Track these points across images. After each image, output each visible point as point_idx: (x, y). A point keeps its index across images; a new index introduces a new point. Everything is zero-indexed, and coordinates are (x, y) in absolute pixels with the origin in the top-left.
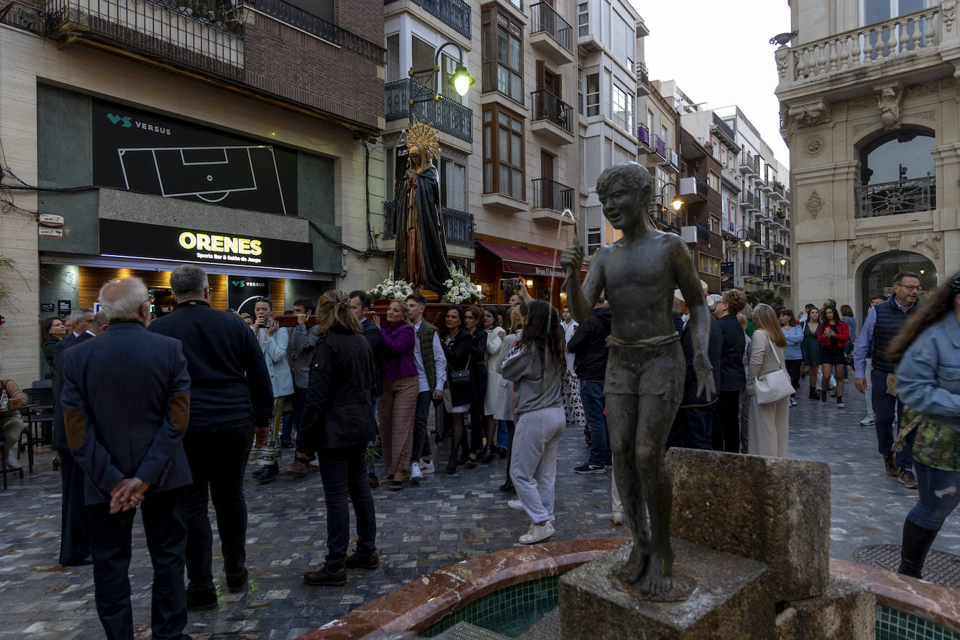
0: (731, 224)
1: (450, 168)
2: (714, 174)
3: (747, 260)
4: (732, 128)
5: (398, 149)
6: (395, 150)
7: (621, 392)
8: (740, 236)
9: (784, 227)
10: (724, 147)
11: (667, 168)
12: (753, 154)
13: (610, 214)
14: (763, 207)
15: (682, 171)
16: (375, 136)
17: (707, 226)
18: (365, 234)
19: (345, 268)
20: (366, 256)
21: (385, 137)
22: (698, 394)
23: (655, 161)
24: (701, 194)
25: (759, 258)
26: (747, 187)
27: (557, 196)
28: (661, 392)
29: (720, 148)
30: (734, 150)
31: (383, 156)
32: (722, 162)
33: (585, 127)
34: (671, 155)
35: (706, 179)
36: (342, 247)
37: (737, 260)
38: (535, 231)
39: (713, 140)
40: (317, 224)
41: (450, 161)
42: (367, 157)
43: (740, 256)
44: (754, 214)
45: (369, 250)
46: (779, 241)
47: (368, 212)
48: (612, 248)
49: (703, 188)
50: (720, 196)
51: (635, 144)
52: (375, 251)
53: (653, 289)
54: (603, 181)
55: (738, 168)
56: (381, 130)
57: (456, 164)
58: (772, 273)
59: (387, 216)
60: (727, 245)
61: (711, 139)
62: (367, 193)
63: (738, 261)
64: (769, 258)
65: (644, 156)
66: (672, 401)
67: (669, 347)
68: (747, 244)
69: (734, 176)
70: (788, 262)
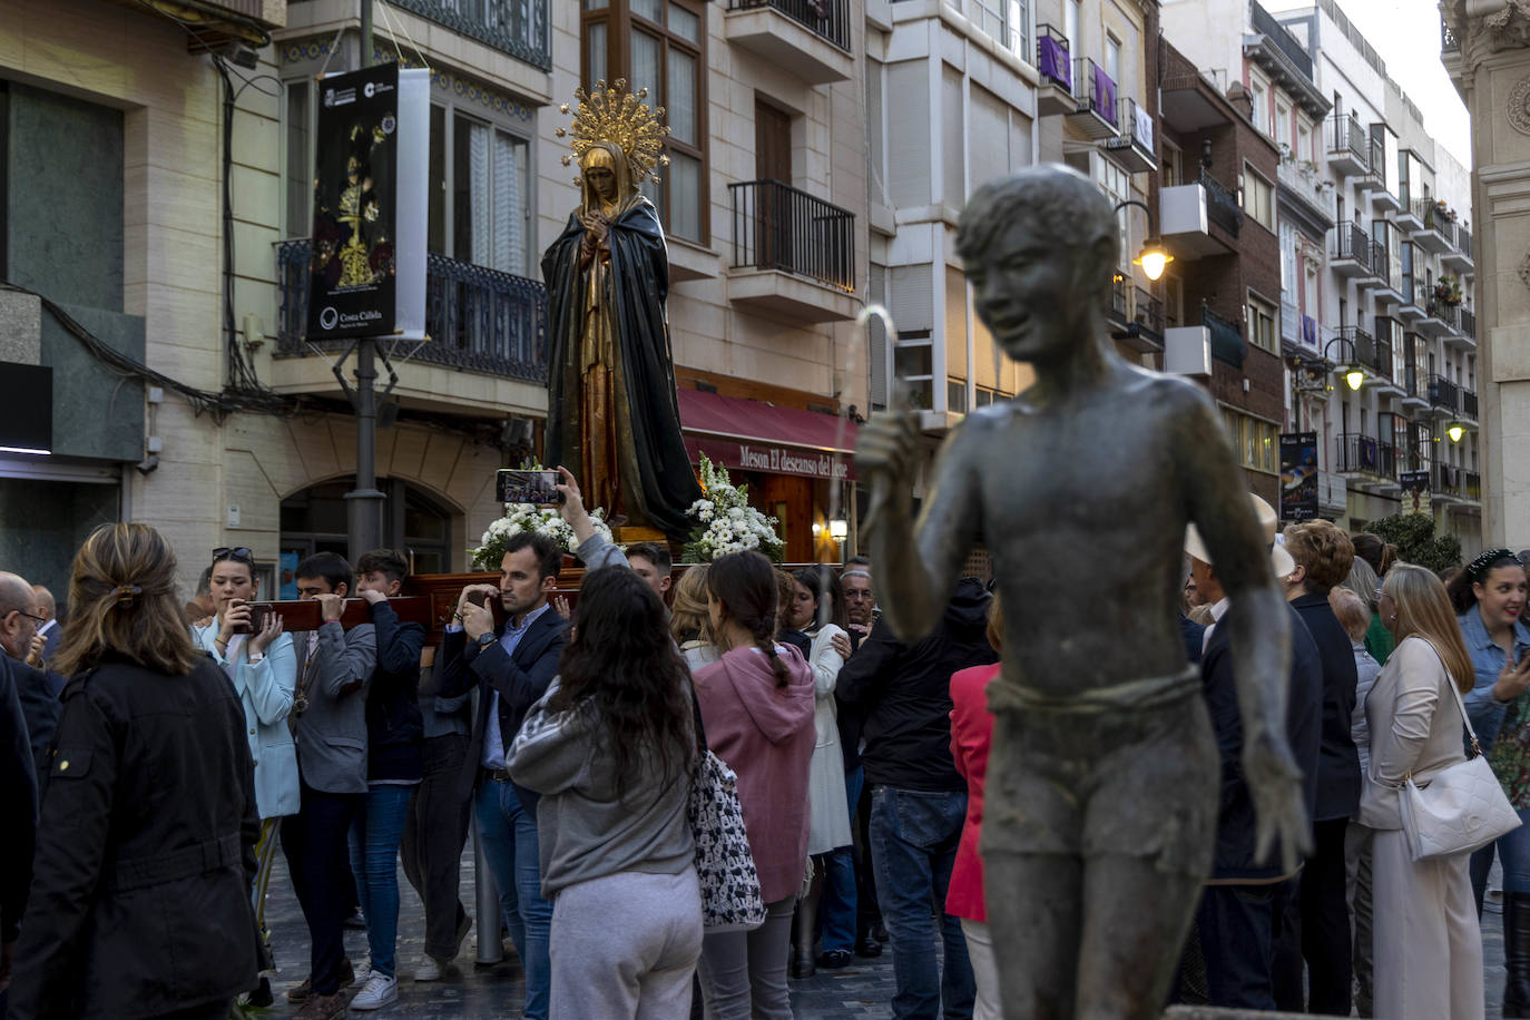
0: (1307, 321)
1: (483, 146)
2: (1256, 176)
3: (1355, 426)
4: (1304, 44)
5: (325, 85)
6: (313, 90)
7: (1031, 846)
8: (1333, 356)
9: (1456, 332)
10: (1282, 99)
11: (1122, 156)
12: (1366, 119)
13: (998, 316)
14: (1396, 272)
15: (1166, 165)
16: (253, 45)
17: (1239, 328)
18: (217, 341)
19: (154, 444)
20: (216, 408)
21: (284, 47)
22: (1261, 855)
23: (1090, 136)
24: (1222, 235)
25: (1386, 421)
26: (1349, 215)
27: (803, 233)
28: (1151, 847)
29: (1271, 101)
30: (1312, 107)
31: (278, 105)
32: (1280, 140)
33: (885, 33)
34: (1133, 118)
35: (1234, 191)
36: (143, 378)
37: (1327, 425)
38: (738, 334)
39: (1253, 77)
40: (67, 307)
41: (484, 123)
42: (229, 107)
43: (1335, 414)
44: (1371, 293)
45: (230, 389)
46: (1442, 371)
47: (229, 273)
48: (1003, 417)
49: (1226, 215)
50: (1275, 239)
51: (1030, 84)
52: (248, 392)
53: (1125, 539)
54: (974, 221)
55: (1324, 158)
56: (272, 27)
57: (501, 134)
58: (1427, 467)
59: (288, 288)
60: (1297, 382)
61: (1246, 76)
62: (228, 217)
63: (1330, 430)
64: (1418, 421)
65: (1057, 121)
66: (1184, 877)
67: (1171, 710)
68: (1355, 380)
69: (1313, 182)
70: (1472, 435)
